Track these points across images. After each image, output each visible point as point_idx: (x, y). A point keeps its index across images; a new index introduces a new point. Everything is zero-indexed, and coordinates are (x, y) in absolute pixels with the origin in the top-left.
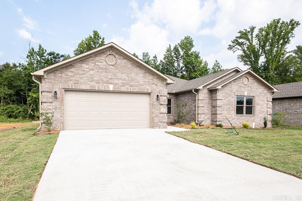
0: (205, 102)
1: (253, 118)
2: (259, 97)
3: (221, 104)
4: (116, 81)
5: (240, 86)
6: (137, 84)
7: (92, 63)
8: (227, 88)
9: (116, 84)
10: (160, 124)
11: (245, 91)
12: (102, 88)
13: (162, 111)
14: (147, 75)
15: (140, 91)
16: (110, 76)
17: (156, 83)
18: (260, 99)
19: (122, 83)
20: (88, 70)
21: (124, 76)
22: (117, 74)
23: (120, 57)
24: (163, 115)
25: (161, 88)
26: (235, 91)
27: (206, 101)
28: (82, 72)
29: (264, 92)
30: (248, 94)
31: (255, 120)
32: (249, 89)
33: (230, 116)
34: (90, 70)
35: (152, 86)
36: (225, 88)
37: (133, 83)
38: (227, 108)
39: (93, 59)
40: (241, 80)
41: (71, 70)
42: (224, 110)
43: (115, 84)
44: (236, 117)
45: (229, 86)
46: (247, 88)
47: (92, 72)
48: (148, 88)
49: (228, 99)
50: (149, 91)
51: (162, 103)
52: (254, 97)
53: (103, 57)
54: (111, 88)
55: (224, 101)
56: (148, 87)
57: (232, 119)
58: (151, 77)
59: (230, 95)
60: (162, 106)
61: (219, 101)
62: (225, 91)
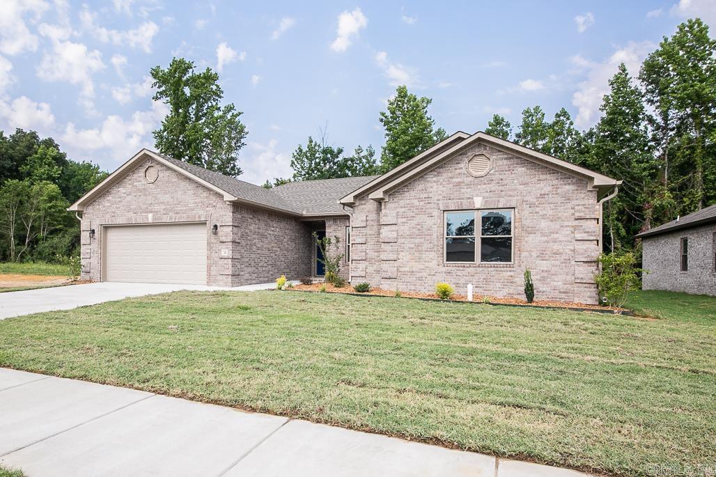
0: (370, 232)
1: (512, 274)
2: (538, 209)
3: (391, 236)
4: (157, 208)
5: (459, 184)
6: (185, 208)
7: (130, 184)
8: (412, 193)
9: (157, 212)
10: (220, 278)
11: (477, 195)
12: (140, 221)
13: (223, 255)
14: (200, 191)
15: (189, 220)
16: (150, 200)
17: (214, 204)
18: (541, 213)
19: (164, 209)
20: (125, 195)
21: (167, 198)
22: (159, 196)
23: (162, 168)
24: (226, 261)
25: (222, 213)
26: (440, 197)
27: (371, 230)
28: (119, 199)
29: (559, 191)
30: (486, 202)
31: (516, 279)
32: (493, 187)
33: (423, 267)
34: (127, 195)
35: (207, 209)
36: (407, 194)
37: (179, 208)
38: (412, 246)
39: (130, 178)
40: (462, 165)
41: (108, 198)
42: (402, 251)
43: (155, 212)
44: (444, 269)
45: (420, 186)
46: (484, 186)
47: (129, 198)
48: (201, 214)
49: (415, 222)
50: (203, 219)
51: (224, 239)
52: (514, 208)
53: (141, 172)
54: (150, 218)
55: (402, 228)
56: (201, 212)
57: (429, 275)
58: (205, 194)
59: (421, 211)
60: (224, 246)
61: (386, 227)
62: (408, 202)
